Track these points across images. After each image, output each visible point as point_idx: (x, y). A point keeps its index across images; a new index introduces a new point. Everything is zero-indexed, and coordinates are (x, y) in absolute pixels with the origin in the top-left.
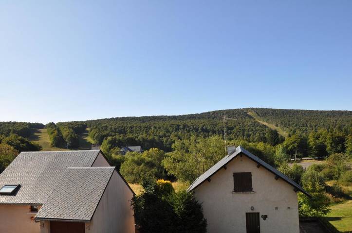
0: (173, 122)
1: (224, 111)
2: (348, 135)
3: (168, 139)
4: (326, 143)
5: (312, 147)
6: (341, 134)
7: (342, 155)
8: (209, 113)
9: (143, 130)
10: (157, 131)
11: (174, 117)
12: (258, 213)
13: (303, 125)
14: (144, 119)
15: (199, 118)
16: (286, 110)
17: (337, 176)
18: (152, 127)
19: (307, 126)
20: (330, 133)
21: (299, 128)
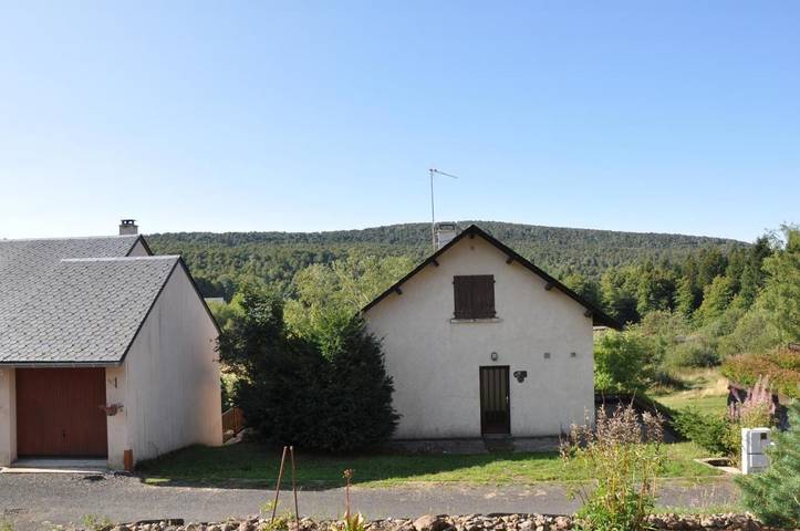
0: (299, 246)
1: (418, 225)
2: (681, 277)
3: (287, 284)
4: (636, 295)
5: (608, 303)
6: (667, 277)
7: (669, 314)
8: (383, 229)
9: (230, 264)
10: (262, 265)
11: (303, 237)
12: (507, 368)
13: (589, 261)
14: (230, 239)
15: (359, 240)
16: (552, 228)
17: (658, 356)
18: (251, 257)
19: (596, 264)
20: (646, 274)
21: (579, 269)
